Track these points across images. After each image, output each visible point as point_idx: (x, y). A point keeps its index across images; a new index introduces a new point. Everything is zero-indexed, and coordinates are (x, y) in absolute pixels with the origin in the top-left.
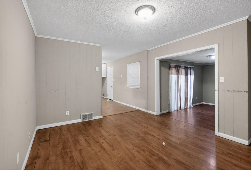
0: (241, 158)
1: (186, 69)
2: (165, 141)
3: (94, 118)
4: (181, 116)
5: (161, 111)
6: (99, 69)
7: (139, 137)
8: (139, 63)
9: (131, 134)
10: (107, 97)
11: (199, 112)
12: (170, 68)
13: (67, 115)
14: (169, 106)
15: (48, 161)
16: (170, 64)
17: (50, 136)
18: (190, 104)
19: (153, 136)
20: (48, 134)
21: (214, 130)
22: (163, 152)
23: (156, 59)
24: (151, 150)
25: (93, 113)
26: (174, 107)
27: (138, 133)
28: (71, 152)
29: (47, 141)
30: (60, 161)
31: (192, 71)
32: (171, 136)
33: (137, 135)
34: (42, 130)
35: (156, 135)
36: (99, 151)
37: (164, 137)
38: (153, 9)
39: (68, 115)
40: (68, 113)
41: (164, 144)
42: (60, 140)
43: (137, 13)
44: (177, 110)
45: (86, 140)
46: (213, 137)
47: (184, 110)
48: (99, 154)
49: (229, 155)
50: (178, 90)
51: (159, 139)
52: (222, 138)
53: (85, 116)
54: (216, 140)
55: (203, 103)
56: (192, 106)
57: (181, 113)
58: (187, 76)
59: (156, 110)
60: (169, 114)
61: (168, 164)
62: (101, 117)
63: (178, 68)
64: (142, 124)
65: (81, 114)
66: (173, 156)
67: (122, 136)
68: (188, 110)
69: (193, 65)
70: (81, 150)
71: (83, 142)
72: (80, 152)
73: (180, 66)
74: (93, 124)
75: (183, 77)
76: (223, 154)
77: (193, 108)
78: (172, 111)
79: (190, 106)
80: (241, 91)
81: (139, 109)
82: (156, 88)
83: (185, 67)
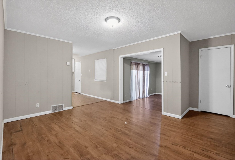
0: (175, 127)
1: (144, 65)
2: (127, 121)
3: (65, 109)
4: (139, 104)
5: (124, 101)
6: (70, 63)
7: (106, 120)
8: (106, 59)
9: (100, 119)
10: (74, 91)
11: (153, 100)
12: (132, 65)
13: (37, 107)
14: (130, 96)
15: (26, 146)
16: (131, 62)
17: (21, 127)
18: (146, 94)
19: (118, 118)
20: (19, 126)
21: (161, 111)
22: (125, 128)
23: (120, 56)
24: (116, 128)
25: (63, 104)
26: (134, 97)
27: (106, 118)
28: (46, 136)
29: (19, 131)
30: (38, 144)
31: (148, 68)
32: (131, 117)
33: (105, 119)
34: (10, 123)
35: (120, 118)
36: (73, 133)
37: (126, 119)
38: (119, 20)
39: (39, 106)
40: (38, 105)
41: (126, 123)
42: (33, 129)
43: (107, 21)
44: (137, 100)
45: (60, 127)
46: (160, 115)
47: (142, 100)
48: (73, 135)
49: (169, 126)
50: (138, 83)
51: (122, 120)
52: (166, 116)
53: (55, 108)
54: (162, 118)
55: (157, 93)
56: (148, 96)
57: (139, 102)
58: (144, 72)
59: (120, 100)
60: (130, 102)
61: (129, 135)
62: (71, 108)
63: (137, 64)
64: (108, 111)
65: (52, 106)
66: (132, 130)
67: (92, 121)
68: (145, 99)
69: (148, 63)
70: (56, 134)
71: (57, 129)
72: (56, 135)
73: (139, 63)
74: (63, 114)
75: (141, 72)
76: (165, 125)
77: (149, 97)
78: (133, 100)
80: (177, 82)
81: (106, 100)
82: (120, 81)
83: (143, 64)
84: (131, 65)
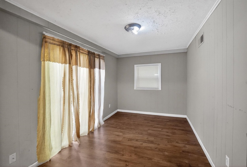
1: (91, 56)
12: (45, 44)
16: (42, 33)
18: (98, 120)
31: (103, 62)
56: (103, 122)
58: (92, 70)
63: (70, 49)
69: (103, 52)
73: (76, 47)
77: (104, 126)
79: (99, 123)
83: (89, 52)
84: (41, 46)
